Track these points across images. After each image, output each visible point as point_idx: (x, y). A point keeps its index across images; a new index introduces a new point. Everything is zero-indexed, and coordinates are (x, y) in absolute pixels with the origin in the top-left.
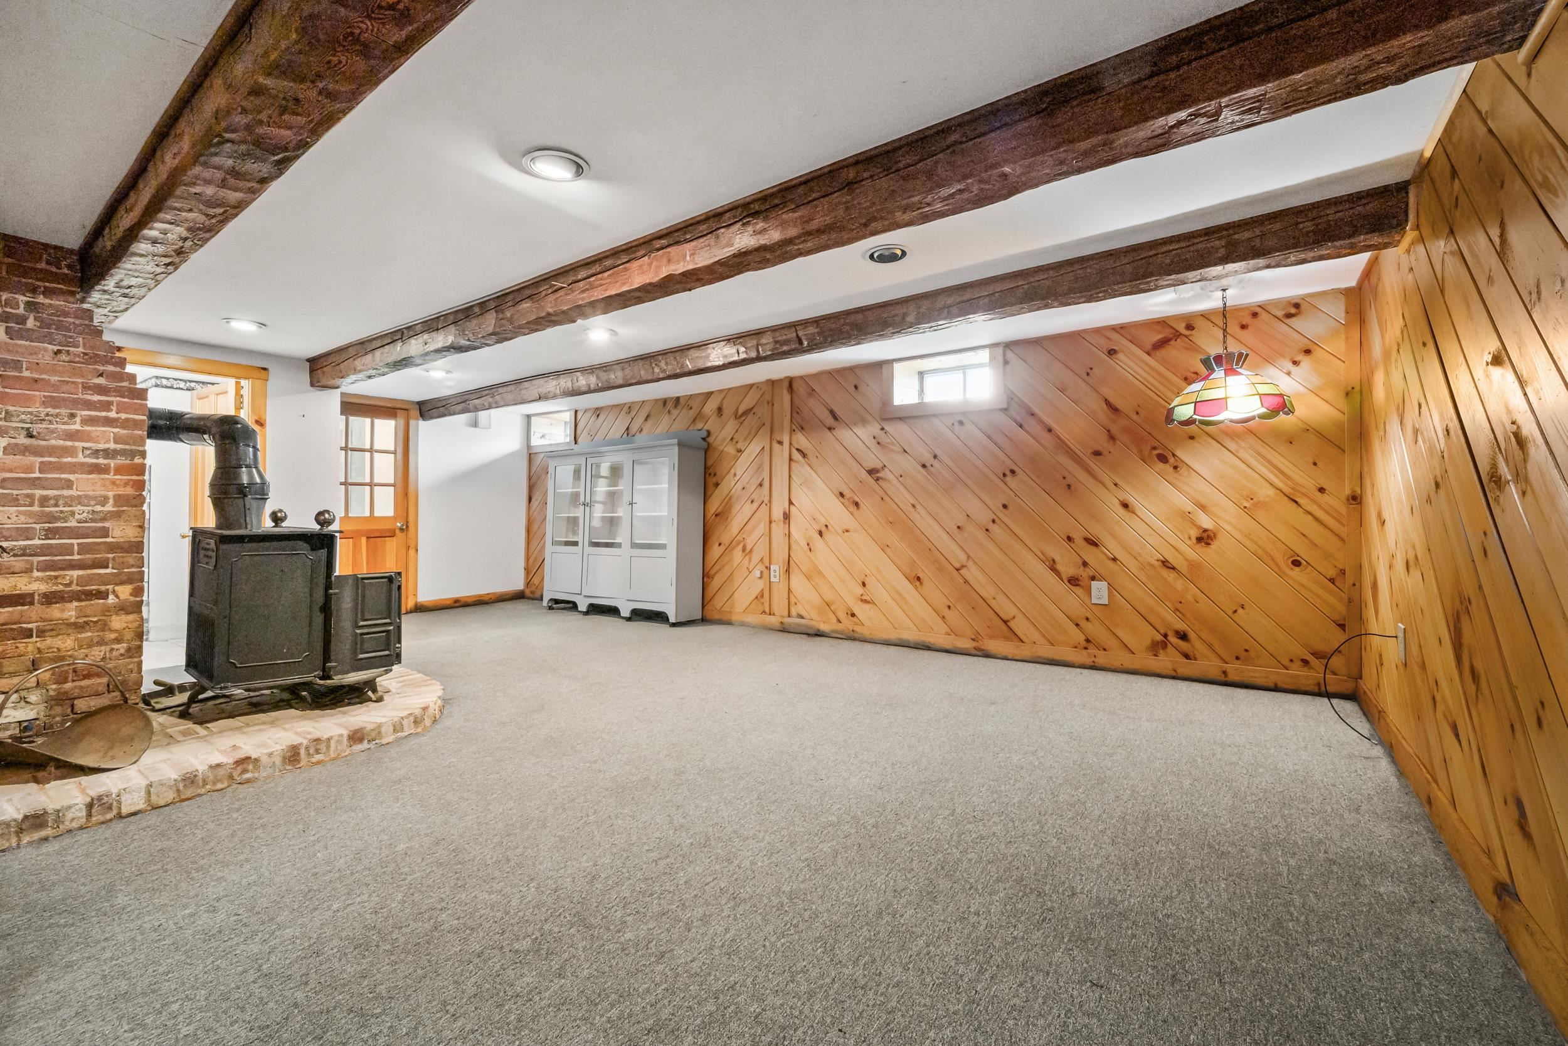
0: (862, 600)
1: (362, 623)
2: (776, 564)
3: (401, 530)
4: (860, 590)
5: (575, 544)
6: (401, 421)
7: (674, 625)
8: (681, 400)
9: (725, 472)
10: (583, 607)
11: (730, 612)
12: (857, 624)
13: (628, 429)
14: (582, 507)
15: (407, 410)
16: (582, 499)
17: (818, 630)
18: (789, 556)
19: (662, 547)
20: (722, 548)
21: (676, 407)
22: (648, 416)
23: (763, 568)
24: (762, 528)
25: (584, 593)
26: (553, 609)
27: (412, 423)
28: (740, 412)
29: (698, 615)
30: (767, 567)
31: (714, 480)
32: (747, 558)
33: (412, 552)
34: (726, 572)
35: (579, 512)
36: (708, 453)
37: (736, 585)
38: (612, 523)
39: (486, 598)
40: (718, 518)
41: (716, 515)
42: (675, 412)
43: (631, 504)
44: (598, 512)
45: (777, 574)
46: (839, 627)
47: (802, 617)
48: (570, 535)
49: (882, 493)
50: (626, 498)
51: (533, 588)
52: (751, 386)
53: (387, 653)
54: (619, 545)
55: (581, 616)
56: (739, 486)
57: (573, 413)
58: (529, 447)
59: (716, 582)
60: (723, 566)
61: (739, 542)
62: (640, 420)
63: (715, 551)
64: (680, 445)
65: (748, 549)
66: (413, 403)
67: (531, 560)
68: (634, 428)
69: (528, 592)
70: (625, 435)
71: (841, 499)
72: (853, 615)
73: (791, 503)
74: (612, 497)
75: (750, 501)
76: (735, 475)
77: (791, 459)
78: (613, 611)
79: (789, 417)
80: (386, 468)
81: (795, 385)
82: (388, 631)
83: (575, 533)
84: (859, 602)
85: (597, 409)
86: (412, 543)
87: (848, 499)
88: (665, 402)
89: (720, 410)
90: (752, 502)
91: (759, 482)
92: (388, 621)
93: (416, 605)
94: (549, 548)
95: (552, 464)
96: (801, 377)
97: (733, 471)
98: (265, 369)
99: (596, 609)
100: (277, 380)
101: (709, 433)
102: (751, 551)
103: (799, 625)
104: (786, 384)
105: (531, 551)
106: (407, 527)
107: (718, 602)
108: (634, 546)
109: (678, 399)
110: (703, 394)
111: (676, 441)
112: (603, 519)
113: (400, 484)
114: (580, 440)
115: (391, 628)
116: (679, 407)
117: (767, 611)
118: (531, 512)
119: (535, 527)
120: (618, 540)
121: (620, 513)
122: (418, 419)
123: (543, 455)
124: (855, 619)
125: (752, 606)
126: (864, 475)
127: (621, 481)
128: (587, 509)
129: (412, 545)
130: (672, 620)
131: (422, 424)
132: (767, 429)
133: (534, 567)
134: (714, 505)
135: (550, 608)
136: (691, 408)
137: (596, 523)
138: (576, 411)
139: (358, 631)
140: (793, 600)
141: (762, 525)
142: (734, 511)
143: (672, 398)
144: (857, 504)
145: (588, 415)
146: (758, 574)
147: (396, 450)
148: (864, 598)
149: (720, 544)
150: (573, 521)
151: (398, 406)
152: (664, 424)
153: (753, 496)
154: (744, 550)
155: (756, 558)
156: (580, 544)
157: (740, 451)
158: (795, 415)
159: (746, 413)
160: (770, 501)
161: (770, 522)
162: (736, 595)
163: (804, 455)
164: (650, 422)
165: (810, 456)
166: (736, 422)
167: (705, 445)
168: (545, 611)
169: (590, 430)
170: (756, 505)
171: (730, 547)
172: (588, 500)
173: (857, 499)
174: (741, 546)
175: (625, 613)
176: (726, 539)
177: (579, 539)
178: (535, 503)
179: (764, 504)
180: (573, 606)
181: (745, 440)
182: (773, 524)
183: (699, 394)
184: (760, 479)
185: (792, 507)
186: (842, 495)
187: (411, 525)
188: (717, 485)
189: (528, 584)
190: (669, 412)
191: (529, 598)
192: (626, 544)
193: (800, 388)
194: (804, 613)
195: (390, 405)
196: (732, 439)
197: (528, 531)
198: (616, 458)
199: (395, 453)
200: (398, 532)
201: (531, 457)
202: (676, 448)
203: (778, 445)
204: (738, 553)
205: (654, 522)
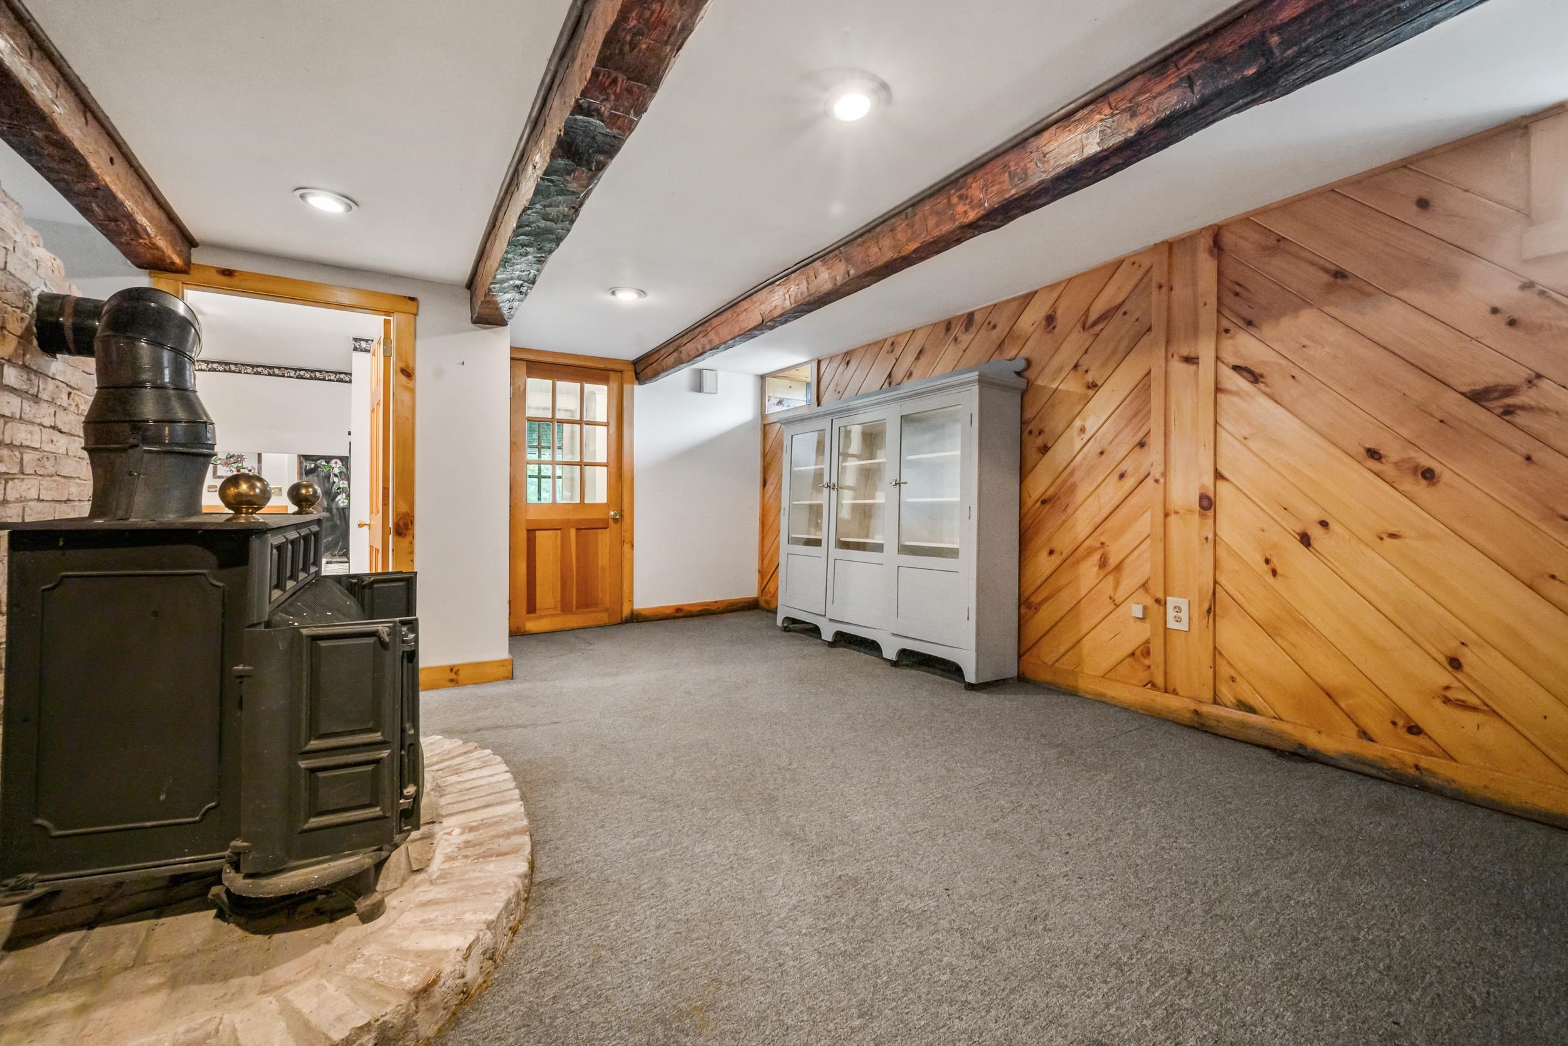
0: (1447, 701)
1: (315, 744)
2: (1183, 595)
3: (615, 520)
4: (1444, 677)
5: (817, 543)
6: (615, 386)
7: (971, 687)
8: (978, 318)
9: (1061, 427)
10: (828, 635)
11: (1074, 673)
12: (1430, 754)
13: (890, 375)
14: (826, 491)
15: (621, 372)
16: (826, 479)
17: (1302, 746)
18: (1215, 582)
19: (953, 553)
20: (1056, 560)
21: (967, 329)
22: (921, 352)
23: (1149, 601)
24: (1145, 524)
25: (829, 616)
26: (790, 631)
27: (627, 387)
28: (1093, 316)
29: (1012, 671)
30: (1158, 601)
31: (1039, 441)
32: (1110, 578)
33: (626, 547)
34: (1065, 600)
35: (822, 499)
36: (1026, 399)
37: (1085, 627)
38: (865, 513)
39: (714, 608)
40: (1048, 507)
41: (1044, 502)
42: (965, 339)
43: (898, 484)
44: (848, 498)
45: (1184, 615)
46: (1370, 751)
47: (1251, 710)
48: (813, 530)
49: (1525, 445)
50: (890, 475)
51: (768, 598)
52: (1118, 264)
53: (376, 811)
54: (878, 548)
55: (824, 649)
56: (1093, 448)
57: (815, 365)
58: (763, 416)
59: (1045, 616)
60: (1059, 590)
61: (1091, 552)
62: (908, 360)
63: (1043, 564)
64: (984, 382)
65: (1113, 562)
66: (626, 362)
67: (766, 562)
68: (899, 375)
69: (762, 603)
70: (886, 385)
71: (1372, 464)
72: (1414, 730)
73: (1218, 476)
74: (869, 475)
75: (1116, 476)
76: (1083, 430)
77: (1218, 389)
78: (871, 646)
79: (1212, 301)
80: (599, 444)
81: (1228, 239)
82: (377, 761)
83: (818, 527)
84: (1438, 703)
85: (847, 354)
86: (627, 535)
87: (1396, 464)
88: (948, 325)
89: (1050, 319)
90: (1122, 476)
91: (1137, 439)
92: (377, 736)
93: (632, 613)
94: (784, 547)
95: (787, 432)
96: (1246, 220)
97: (1078, 423)
98: (412, 299)
99: (844, 640)
100: (430, 313)
101: (1029, 362)
102: (1119, 567)
103: (1244, 725)
104: (1205, 242)
105: (766, 550)
106: (622, 516)
107: (1049, 652)
108: (905, 550)
109: (971, 316)
110: (1014, 299)
111: (975, 375)
112: (855, 508)
113: (613, 464)
114: (823, 401)
115: (385, 753)
116: (973, 329)
117: (1159, 681)
118: (766, 498)
119: (771, 519)
120: (877, 539)
121: (880, 498)
122: (633, 383)
123: (778, 425)
124: (1421, 740)
125: (1122, 669)
126: (1453, 404)
127: (879, 453)
128: (834, 493)
129: (627, 540)
130: (971, 677)
131: (638, 388)
132: (1159, 332)
133: (768, 573)
134: (1040, 483)
135: (786, 629)
136: (994, 327)
137: (845, 514)
138: (819, 362)
139: (303, 764)
140: (1225, 670)
141: (1146, 519)
142: (1080, 494)
143: (961, 316)
144: (1428, 475)
145: (835, 364)
146: (1137, 611)
147: (608, 422)
148: (1450, 694)
149: (1051, 552)
150: (815, 511)
151: (610, 366)
152: (950, 354)
153: (1123, 467)
154: (1103, 563)
155: (1130, 580)
156: (824, 543)
157: (1093, 386)
158: (1229, 299)
159: (1105, 316)
160: (1164, 474)
161: (1166, 515)
162: (1086, 643)
163: (1255, 377)
164: (924, 360)
165: (1275, 379)
166: (1085, 335)
167: (1021, 383)
168: (779, 633)
169: (837, 385)
170: (1130, 482)
171: (1074, 558)
172: (834, 480)
173: (1426, 462)
174: (1096, 557)
175: (890, 653)
176: (1064, 542)
177: (822, 535)
178: (770, 488)
179: (1150, 481)
180: (814, 631)
181: (1104, 365)
182: (1172, 519)
183: (1008, 302)
184: (1141, 434)
185: (1221, 485)
186: (1374, 454)
187: (626, 514)
188: (1045, 449)
189: (763, 590)
190: (956, 339)
191: (763, 609)
192: (891, 547)
193: (1243, 244)
194: (1256, 701)
195: (601, 366)
196: (1076, 367)
197: (763, 523)
198: (870, 416)
199: (607, 425)
200: (611, 522)
201: (765, 428)
202: (976, 388)
203: (1184, 366)
204: (1089, 570)
205: (935, 513)
